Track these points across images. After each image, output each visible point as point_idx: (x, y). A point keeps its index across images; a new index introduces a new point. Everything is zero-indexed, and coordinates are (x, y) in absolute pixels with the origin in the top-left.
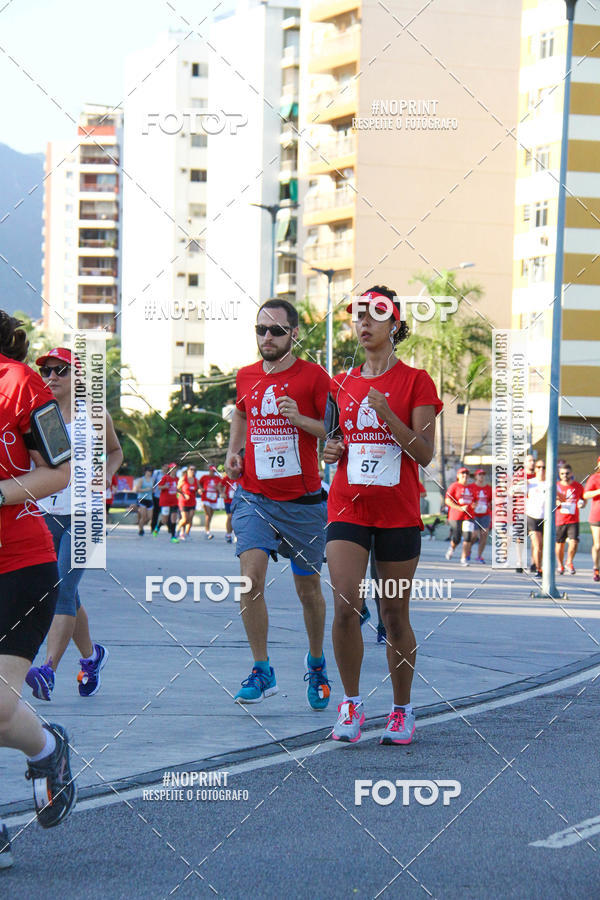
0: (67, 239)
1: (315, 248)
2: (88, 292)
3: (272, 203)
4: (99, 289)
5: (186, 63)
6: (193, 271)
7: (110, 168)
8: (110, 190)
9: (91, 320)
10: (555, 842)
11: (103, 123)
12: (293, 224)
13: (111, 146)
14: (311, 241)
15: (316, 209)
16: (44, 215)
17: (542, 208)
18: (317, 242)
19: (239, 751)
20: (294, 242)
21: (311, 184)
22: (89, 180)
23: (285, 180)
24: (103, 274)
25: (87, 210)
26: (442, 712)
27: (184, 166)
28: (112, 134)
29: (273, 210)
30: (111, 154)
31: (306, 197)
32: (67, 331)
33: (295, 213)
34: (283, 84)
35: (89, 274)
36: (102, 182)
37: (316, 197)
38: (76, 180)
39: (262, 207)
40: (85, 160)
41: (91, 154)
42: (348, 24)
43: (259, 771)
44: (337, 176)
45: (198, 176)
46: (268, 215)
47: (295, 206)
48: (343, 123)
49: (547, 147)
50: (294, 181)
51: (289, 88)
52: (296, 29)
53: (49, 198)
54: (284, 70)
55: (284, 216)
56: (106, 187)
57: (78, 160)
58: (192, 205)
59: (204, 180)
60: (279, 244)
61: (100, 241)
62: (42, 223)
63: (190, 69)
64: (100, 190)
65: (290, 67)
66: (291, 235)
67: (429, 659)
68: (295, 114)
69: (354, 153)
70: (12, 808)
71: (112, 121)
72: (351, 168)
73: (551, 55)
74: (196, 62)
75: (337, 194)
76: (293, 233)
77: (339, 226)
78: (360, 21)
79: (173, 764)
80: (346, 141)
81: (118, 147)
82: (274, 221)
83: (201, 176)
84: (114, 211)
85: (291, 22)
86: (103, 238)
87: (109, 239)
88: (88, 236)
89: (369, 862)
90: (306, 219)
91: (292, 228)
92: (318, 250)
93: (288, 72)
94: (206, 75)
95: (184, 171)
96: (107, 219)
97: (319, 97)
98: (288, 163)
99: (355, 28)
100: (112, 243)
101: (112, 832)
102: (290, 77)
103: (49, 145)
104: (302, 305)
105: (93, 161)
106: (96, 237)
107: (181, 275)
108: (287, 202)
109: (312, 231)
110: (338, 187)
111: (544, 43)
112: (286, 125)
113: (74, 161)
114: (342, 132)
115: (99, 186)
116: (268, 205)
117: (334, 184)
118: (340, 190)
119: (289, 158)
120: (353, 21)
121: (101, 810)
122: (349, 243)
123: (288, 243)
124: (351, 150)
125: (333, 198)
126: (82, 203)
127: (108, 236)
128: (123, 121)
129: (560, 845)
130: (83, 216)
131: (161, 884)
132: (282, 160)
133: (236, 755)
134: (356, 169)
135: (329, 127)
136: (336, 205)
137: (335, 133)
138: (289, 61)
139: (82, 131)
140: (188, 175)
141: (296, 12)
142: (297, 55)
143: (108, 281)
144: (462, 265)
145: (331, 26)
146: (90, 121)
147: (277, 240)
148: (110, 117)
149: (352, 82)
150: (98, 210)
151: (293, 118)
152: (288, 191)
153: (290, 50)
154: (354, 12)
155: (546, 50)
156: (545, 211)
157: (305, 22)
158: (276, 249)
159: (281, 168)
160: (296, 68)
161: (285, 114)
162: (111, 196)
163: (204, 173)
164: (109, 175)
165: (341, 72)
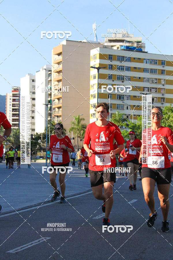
0: (10, 110)
1: (55, 112)
2: (14, 120)
3: (47, 104)
4: (16, 119)
5: (31, 79)
6: (33, 116)
7: (18, 98)
8: (18, 102)
9: (14, 125)
11: (15, 90)
12: (51, 107)
14: (54, 111)
15: (55, 105)
16: (6, 106)
17: (95, 105)
20: (51, 111)
21: (54, 100)
22: (14, 100)
23: (49, 100)
24: (16, 117)
25: (13, 105)
26: (77, 195)
27: (31, 97)
28: (18, 92)
30: (18, 95)
31: (53, 103)
35: (14, 117)
36: (16, 100)
37: (55, 103)
38: (11, 101)
39: (45, 104)
40: (13, 97)
41: (14, 95)
44: (59, 99)
47: (51, 104)
49: (95, 94)
50: (51, 100)
52: (51, 74)
53: (7, 103)
55: (49, 106)
58: (32, 104)
59: (35, 100)
60: (48, 111)
62: (6, 108)
64: (16, 102)
66: (50, 109)
69: (61, 95)
72: (61, 98)
74: (33, 79)
75: (59, 102)
77: (59, 108)
78: (62, 72)
82: (47, 107)
84: (19, 105)
85: (50, 72)
86: (17, 110)
87: (18, 110)
88: (14, 110)
90: (53, 107)
94: (35, 82)
96: (17, 107)
97: (55, 85)
99: (61, 74)
102: (50, 82)
103: (7, 94)
104: (52, 122)
105: (15, 97)
107: (31, 117)
108: (50, 104)
109: (54, 109)
110: (59, 101)
111: (94, 76)
113: (11, 97)
119: (50, 96)
122: (61, 111)
124: (61, 94)
125: (58, 103)
126: (12, 104)
128: (20, 90)
129: (98, 218)
130: (13, 107)
138: (49, 79)
139: (13, 91)
140: (32, 99)
141: (51, 71)
142: (51, 78)
143: (17, 118)
144: (81, 115)
145: (57, 73)
147: (48, 110)
148: (18, 89)
149: (61, 83)
150: (16, 105)
152: (50, 102)
155: (95, 78)
159: (48, 98)
160: (51, 80)
162: (18, 103)
163: (35, 98)
164: (18, 99)
165: (59, 81)
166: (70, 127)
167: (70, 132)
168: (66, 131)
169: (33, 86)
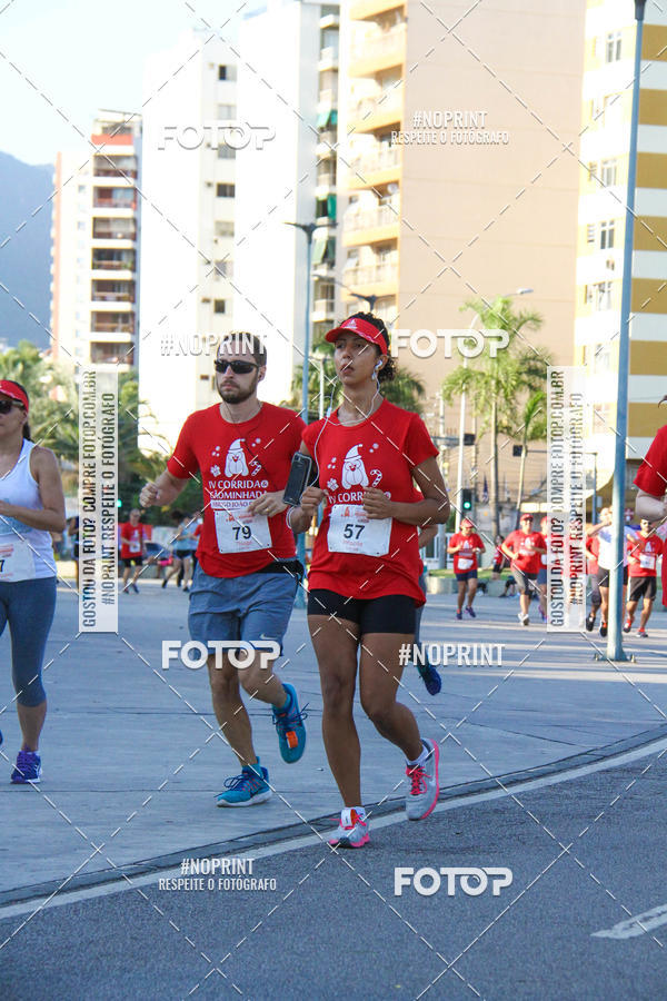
0: (79, 260)
1: (356, 271)
2: (102, 320)
3: (307, 221)
4: (114, 316)
5: (212, 65)
6: (220, 297)
7: (128, 182)
8: (127, 206)
9: (104, 351)
10: (620, 932)
11: (120, 131)
12: (331, 243)
13: (128, 157)
14: (351, 264)
15: (356, 229)
16: (53, 233)
17: (607, 228)
18: (357, 265)
19: (269, 831)
20: (332, 265)
21: (351, 200)
22: (104, 195)
23: (323, 196)
24: (119, 299)
25: (101, 228)
27: (210, 180)
28: (130, 143)
29: (309, 230)
30: (129, 165)
31: (345, 214)
32: (79, 361)
33: (333, 233)
34: (321, 89)
35: (104, 299)
36: (118, 197)
37: (357, 215)
38: (89, 195)
39: (296, 225)
40: (99, 173)
41: (105, 166)
42: (393, 23)
43: (292, 854)
44: (381, 191)
45: (225, 191)
46: (304, 235)
47: (333, 225)
48: (384, 133)
49: (615, 160)
50: (332, 197)
51: (327, 93)
52: (335, 28)
53: (58, 214)
54: (322, 73)
55: (321, 235)
56: (122, 202)
57: (92, 172)
58: (218, 223)
59: (232, 195)
60: (316, 267)
61: (115, 263)
62: (51, 242)
63: (216, 72)
64: (116, 206)
65: (328, 71)
66: (329, 257)
67: (482, 729)
68: (333, 122)
69: (399, 166)
70: (15, 895)
71: (129, 129)
72: (396, 183)
73: (618, 58)
74: (223, 63)
75: (380, 211)
76: (330, 255)
77: (383, 247)
78: (406, 20)
79: (195, 846)
80: (390, 152)
81: (136, 158)
82: (310, 241)
83: (228, 191)
84: (132, 229)
85: (329, 20)
86: (119, 259)
87: (126, 260)
88: (102, 257)
89: (413, 955)
90: (346, 239)
91: (330, 248)
92: (359, 273)
93: (326, 75)
94: (234, 79)
95: (209, 185)
96: (124, 237)
97: (360, 103)
98: (325, 177)
99: (400, 27)
100: (129, 265)
101: (126, 921)
102: (328, 81)
103: (59, 155)
105: (107, 173)
106: (111, 259)
107: (206, 301)
108: (324, 220)
109: (352, 253)
110: (381, 204)
111: (611, 45)
112: (324, 134)
113: (86, 173)
114: (386, 143)
115: (114, 201)
116: (303, 223)
117: (377, 200)
118: (383, 207)
119: (327, 171)
120: (399, 20)
121: (114, 897)
122: (393, 266)
123: (325, 265)
124: (396, 163)
125: (375, 216)
126: (95, 219)
127: (124, 257)
128: (141, 130)
129: (626, 935)
130: (97, 235)
131: (181, 979)
132: (319, 173)
133: (267, 835)
134: (400, 183)
135: (372, 137)
136: (379, 224)
137: (378, 143)
138: (327, 64)
139: (96, 141)
140: (214, 190)
141: (334, 10)
142: (336, 57)
143: (125, 307)
144: (519, 291)
145: (374, 25)
146: (105, 129)
147: (313, 263)
148: (127, 125)
150: (113, 228)
151: (331, 126)
152: (325, 208)
153: (328, 51)
154: (400, 9)
155: (613, 52)
156: (612, 231)
157: (344, 20)
158: (313, 272)
159: (318, 183)
160: (335, 71)
161: (323, 122)
162: (128, 213)
163: (232, 187)
164: (126, 189)
165: (384, 76)
166: (452, 369)
167: (448, 398)
168: (420, 389)
169: (221, 106)
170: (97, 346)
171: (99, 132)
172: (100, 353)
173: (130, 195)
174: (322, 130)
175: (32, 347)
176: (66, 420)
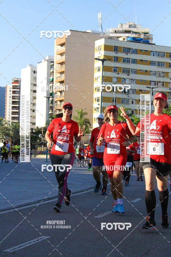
0: (10, 103)
1: (56, 105)
2: (13, 113)
3: (49, 96)
4: (16, 112)
6: (34, 109)
7: (18, 90)
8: (18, 94)
10: (99, 217)
11: (17, 81)
12: (52, 100)
14: (56, 104)
15: (57, 98)
16: (5, 98)
20: (52, 104)
21: (56, 93)
22: (14, 92)
23: (51, 92)
24: (16, 110)
25: (13, 98)
28: (19, 84)
29: (49, 98)
30: (19, 87)
31: (55, 96)
32: (9, 120)
34: (51, 75)
35: (14, 109)
37: (57, 96)
38: (12, 92)
39: (46, 97)
41: (14, 87)
42: (63, 64)
47: (53, 97)
48: (62, 82)
49: (99, 87)
50: (53, 93)
51: (52, 75)
52: (53, 65)
53: (6, 95)
57: (12, 88)
58: (33, 97)
61: (16, 103)
62: (5, 100)
63: (33, 72)
66: (52, 103)
68: (53, 80)
71: (19, 81)
74: (34, 70)
75: (61, 95)
77: (61, 101)
78: (65, 64)
82: (49, 100)
84: (19, 98)
85: (52, 64)
87: (18, 103)
88: (13, 103)
90: (55, 100)
94: (36, 73)
95: (32, 90)
96: (17, 99)
97: (57, 77)
102: (52, 74)
103: (7, 85)
105: (15, 89)
107: (31, 110)
108: (51, 96)
109: (56, 102)
111: (98, 69)
114: (62, 84)
115: (16, 93)
117: (60, 93)
126: (12, 96)
127: (17, 103)
128: (21, 81)
135: (59, 83)
136: (61, 97)
138: (52, 71)
139: (13, 83)
141: (53, 62)
144: (84, 109)
145: (59, 65)
147: (49, 103)
149: (63, 75)
150: (16, 98)
152: (51, 94)
153: (52, 69)
154: (64, 62)
155: (99, 70)
156: (99, 99)
157: (55, 64)
158: (49, 105)
161: (51, 80)
163: (36, 91)
165: (61, 73)
169: (34, 77)
170: (12, 117)
171: (13, 82)
172: (13, 119)
173: (19, 92)
174: (51, 81)
175: (1, 117)
176: (7, 130)
